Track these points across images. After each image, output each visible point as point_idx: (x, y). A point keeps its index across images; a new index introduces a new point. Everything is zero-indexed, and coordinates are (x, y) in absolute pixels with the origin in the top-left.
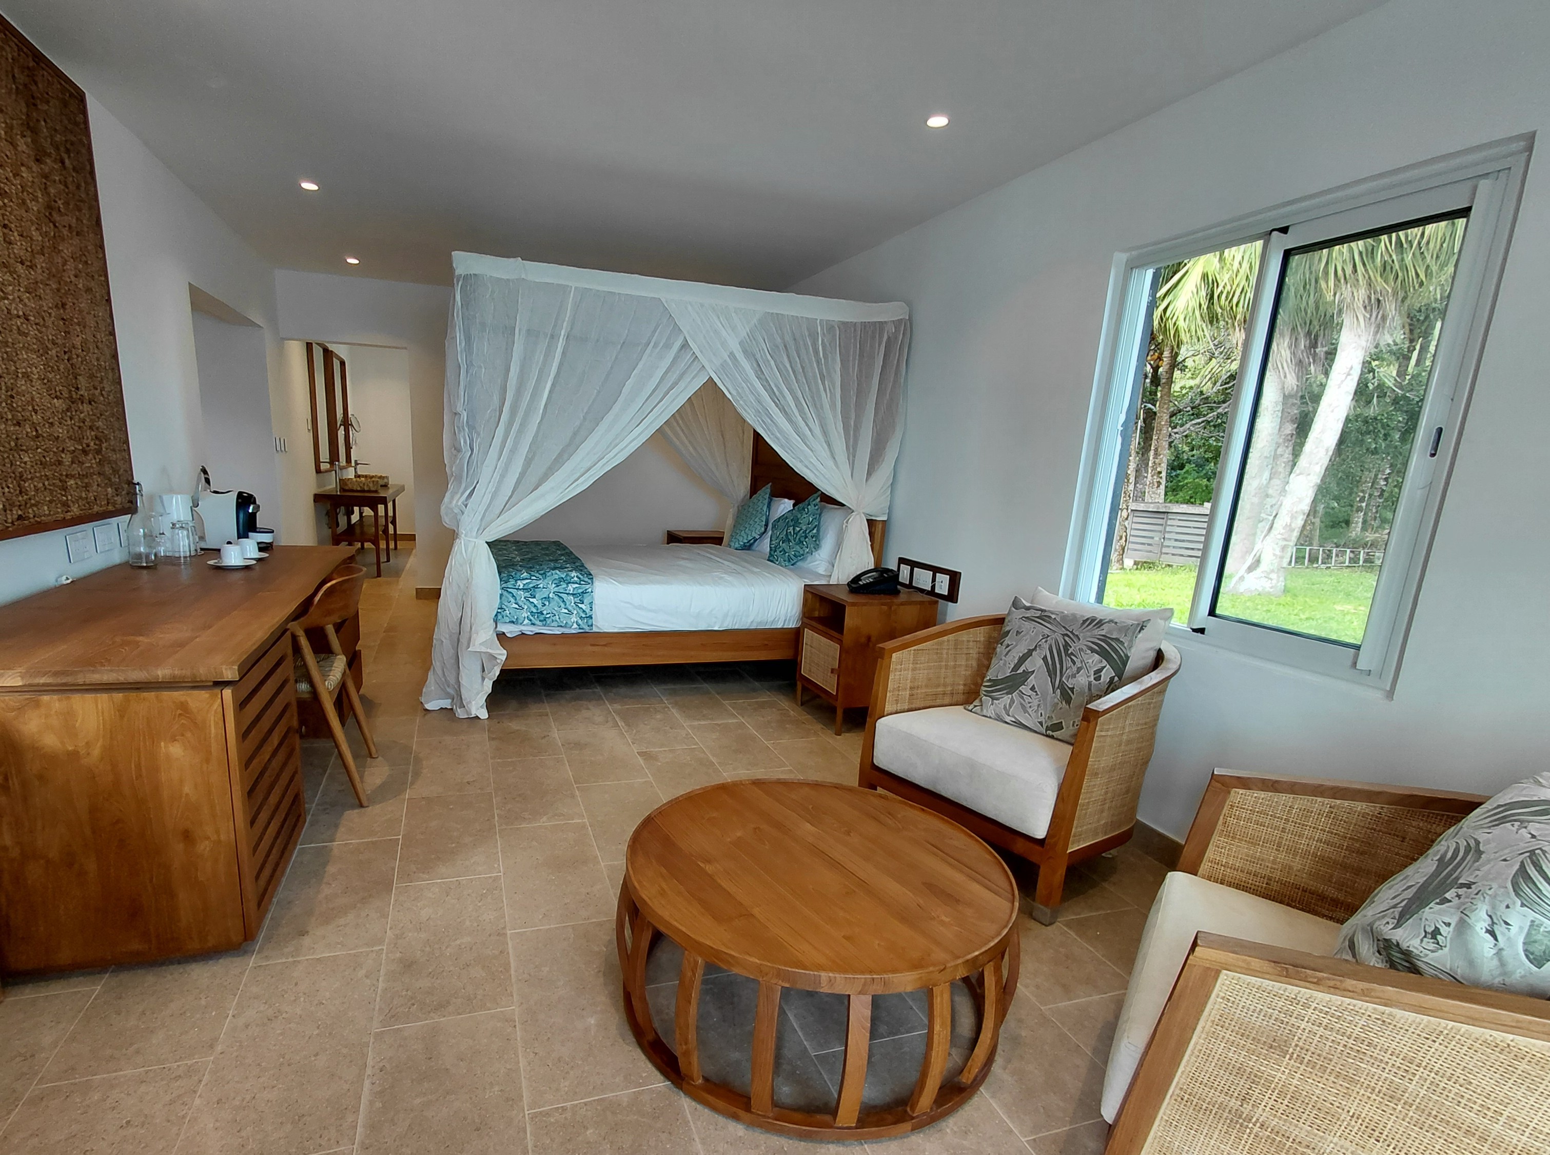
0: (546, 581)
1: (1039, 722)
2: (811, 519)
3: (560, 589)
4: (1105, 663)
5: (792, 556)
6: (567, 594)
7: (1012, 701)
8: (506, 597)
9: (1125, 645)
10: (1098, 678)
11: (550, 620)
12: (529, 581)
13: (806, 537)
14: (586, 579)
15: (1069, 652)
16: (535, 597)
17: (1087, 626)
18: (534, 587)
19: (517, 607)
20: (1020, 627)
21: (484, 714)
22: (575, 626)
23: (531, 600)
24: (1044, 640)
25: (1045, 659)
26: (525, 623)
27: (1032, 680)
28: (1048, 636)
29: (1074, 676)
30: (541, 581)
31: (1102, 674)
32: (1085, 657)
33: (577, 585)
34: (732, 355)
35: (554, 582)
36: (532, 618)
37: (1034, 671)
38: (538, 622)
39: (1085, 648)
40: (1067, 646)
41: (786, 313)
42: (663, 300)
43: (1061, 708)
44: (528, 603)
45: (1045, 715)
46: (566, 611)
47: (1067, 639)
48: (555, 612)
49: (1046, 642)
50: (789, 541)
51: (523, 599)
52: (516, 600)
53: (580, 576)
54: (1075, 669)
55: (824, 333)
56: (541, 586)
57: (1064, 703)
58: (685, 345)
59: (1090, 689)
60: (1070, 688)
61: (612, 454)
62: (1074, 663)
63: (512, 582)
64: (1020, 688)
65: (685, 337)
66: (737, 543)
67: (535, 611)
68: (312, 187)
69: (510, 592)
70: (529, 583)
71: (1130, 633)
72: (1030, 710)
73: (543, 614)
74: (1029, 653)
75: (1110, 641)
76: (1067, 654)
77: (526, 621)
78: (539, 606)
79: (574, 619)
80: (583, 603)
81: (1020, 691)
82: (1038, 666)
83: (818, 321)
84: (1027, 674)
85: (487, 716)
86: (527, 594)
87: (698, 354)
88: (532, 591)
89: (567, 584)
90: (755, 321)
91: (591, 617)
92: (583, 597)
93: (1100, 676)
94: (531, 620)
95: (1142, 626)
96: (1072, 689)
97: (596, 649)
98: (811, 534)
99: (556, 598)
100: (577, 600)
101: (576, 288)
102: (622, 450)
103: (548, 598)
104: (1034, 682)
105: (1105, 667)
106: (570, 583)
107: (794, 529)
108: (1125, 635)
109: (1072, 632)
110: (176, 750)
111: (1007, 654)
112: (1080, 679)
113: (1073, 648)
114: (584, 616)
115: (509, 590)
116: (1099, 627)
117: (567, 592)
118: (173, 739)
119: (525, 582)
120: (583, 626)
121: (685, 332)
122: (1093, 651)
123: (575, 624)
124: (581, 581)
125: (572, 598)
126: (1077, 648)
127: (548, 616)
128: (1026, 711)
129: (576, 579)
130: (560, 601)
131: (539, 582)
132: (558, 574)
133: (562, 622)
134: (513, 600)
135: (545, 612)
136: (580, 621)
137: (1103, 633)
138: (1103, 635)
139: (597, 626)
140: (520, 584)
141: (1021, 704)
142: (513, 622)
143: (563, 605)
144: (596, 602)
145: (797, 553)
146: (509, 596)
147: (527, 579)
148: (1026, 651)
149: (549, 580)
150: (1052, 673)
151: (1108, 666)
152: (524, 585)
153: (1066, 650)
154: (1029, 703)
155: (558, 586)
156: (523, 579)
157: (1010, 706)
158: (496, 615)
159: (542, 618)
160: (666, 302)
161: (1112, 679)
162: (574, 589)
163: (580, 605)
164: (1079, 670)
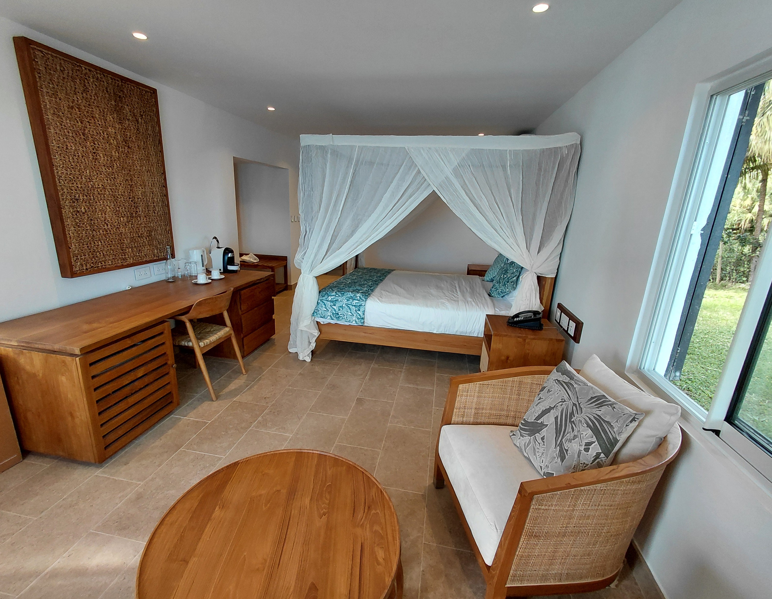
0: (343, 298)
1: (540, 466)
2: (514, 271)
3: (349, 302)
4: (594, 439)
5: (500, 292)
6: (352, 305)
7: (529, 442)
8: (321, 304)
9: (615, 430)
10: (587, 450)
11: (342, 318)
12: (335, 297)
13: (508, 282)
14: (363, 299)
15: (572, 420)
16: (335, 306)
17: (591, 404)
18: (336, 300)
19: (326, 310)
20: (551, 387)
21: (308, 359)
22: (354, 322)
23: (333, 307)
24: (561, 403)
25: (556, 418)
26: (328, 318)
27: (544, 432)
28: (565, 401)
29: (570, 441)
30: (340, 298)
31: (591, 447)
32: (581, 428)
33: (357, 301)
34: (447, 178)
35: (347, 299)
36: (332, 316)
37: (547, 425)
38: (335, 319)
39: (583, 421)
40: (572, 414)
41: (485, 148)
42: (406, 148)
43: (556, 462)
44: (331, 308)
45: (545, 463)
46: (351, 314)
47: (574, 408)
48: (345, 314)
49: (561, 405)
50: (500, 283)
51: (329, 306)
52: (325, 306)
53: (361, 296)
54: (572, 435)
55: (511, 158)
56: (340, 300)
57: (559, 459)
58: (419, 172)
59: (579, 456)
60: (565, 449)
61: (375, 234)
62: (573, 431)
63: (326, 297)
64: (536, 435)
65: (419, 169)
66: (488, 278)
67: (334, 312)
68: (273, 109)
69: (323, 302)
70: (334, 298)
71: (621, 421)
72: (537, 454)
73: (338, 314)
74: (550, 409)
75: (602, 422)
76: (570, 421)
77: (329, 317)
78: (337, 310)
79: (354, 318)
80: (359, 311)
81: (535, 437)
82: (551, 422)
83: (508, 152)
84: (543, 426)
85: (310, 361)
86: (332, 304)
87: (426, 177)
88: (334, 302)
89: (353, 300)
90: (464, 155)
91: (363, 319)
92: (360, 307)
93: (589, 448)
94: (331, 317)
95: (634, 418)
96: (567, 451)
97: (366, 335)
98: (511, 280)
99: (346, 307)
100: (357, 309)
101: (359, 146)
102: (381, 232)
103: (342, 307)
104: (545, 434)
105: (595, 442)
106: (354, 300)
107: (504, 276)
108: (617, 422)
109: (579, 404)
110: (64, 379)
111: (537, 405)
112: (574, 445)
113: (575, 417)
114: (359, 317)
115: (323, 301)
116: (598, 408)
117: (352, 304)
118: (63, 375)
119: (332, 297)
120: (358, 322)
121: (418, 166)
122: (588, 426)
123: (354, 321)
124: (360, 299)
125: (354, 308)
126: (578, 419)
127: (341, 316)
128: (535, 454)
129: (358, 298)
130: (348, 309)
131: (339, 298)
132: (350, 294)
133: (348, 320)
134: (324, 306)
135: (340, 314)
136: (357, 320)
137: (599, 413)
138: (598, 416)
139: (367, 323)
140: (330, 298)
141: (534, 447)
142: (322, 317)
143: (349, 311)
144: (366, 310)
145: (503, 291)
146: (323, 304)
147: (334, 296)
148: (548, 407)
149: (344, 297)
150: (558, 431)
151: (596, 442)
152: (332, 299)
153: (571, 418)
154: (538, 449)
155: (348, 301)
156: (332, 296)
157: (528, 445)
158: (313, 313)
159: (337, 317)
160: (408, 149)
161: (598, 456)
162: (356, 303)
163: (358, 312)
164: (575, 437)
